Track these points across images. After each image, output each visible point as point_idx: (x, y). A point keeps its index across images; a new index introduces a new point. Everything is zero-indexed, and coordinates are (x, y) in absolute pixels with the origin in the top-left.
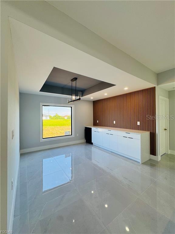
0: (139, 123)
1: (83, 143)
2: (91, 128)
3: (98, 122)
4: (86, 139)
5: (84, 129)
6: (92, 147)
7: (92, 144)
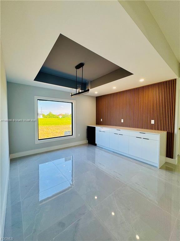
0: (153, 122)
1: (86, 144)
2: (95, 127)
3: (101, 121)
4: (88, 139)
5: (86, 128)
6: (96, 149)
7: (96, 145)
